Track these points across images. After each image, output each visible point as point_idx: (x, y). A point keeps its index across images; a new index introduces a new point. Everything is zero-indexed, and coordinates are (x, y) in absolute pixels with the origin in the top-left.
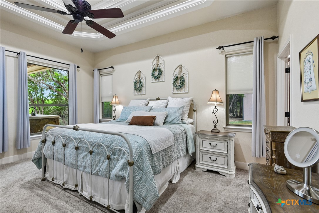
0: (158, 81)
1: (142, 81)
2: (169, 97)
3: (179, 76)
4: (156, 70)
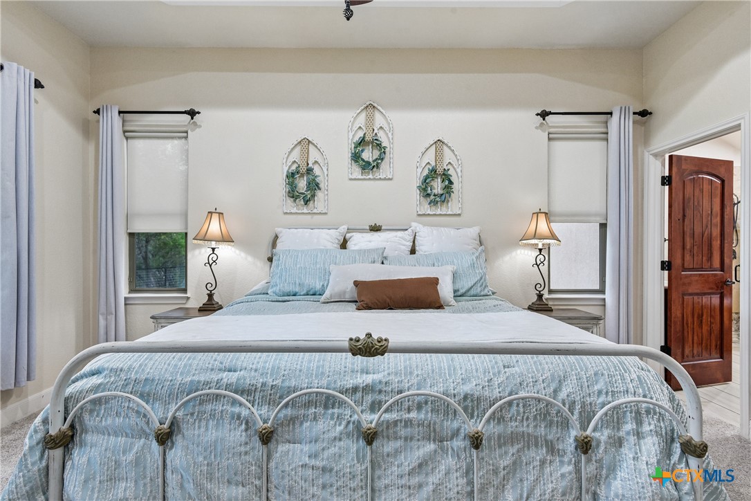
0: (371, 176)
1: (317, 171)
2: (414, 224)
3: (440, 170)
4: (368, 143)
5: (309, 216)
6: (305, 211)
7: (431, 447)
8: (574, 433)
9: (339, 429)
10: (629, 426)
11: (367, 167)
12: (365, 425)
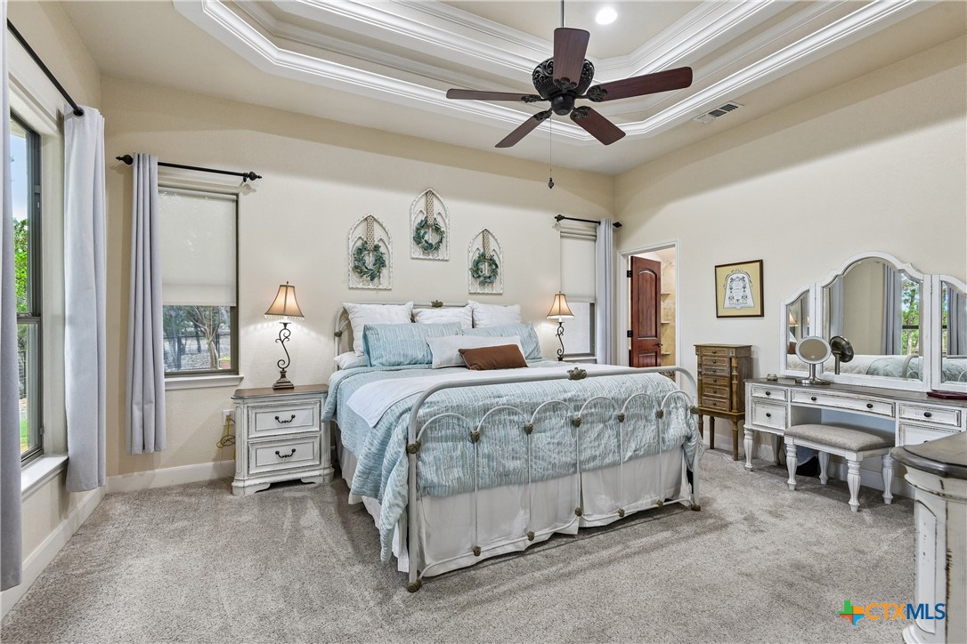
0: (431, 257)
1: (382, 249)
2: (469, 301)
3: (488, 256)
4: (428, 227)
5: (374, 292)
6: (371, 286)
7: (601, 426)
8: (654, 411)
9: (562, 421)
10: (673, 405)
11: (429, 248)
12: (575, 418)
